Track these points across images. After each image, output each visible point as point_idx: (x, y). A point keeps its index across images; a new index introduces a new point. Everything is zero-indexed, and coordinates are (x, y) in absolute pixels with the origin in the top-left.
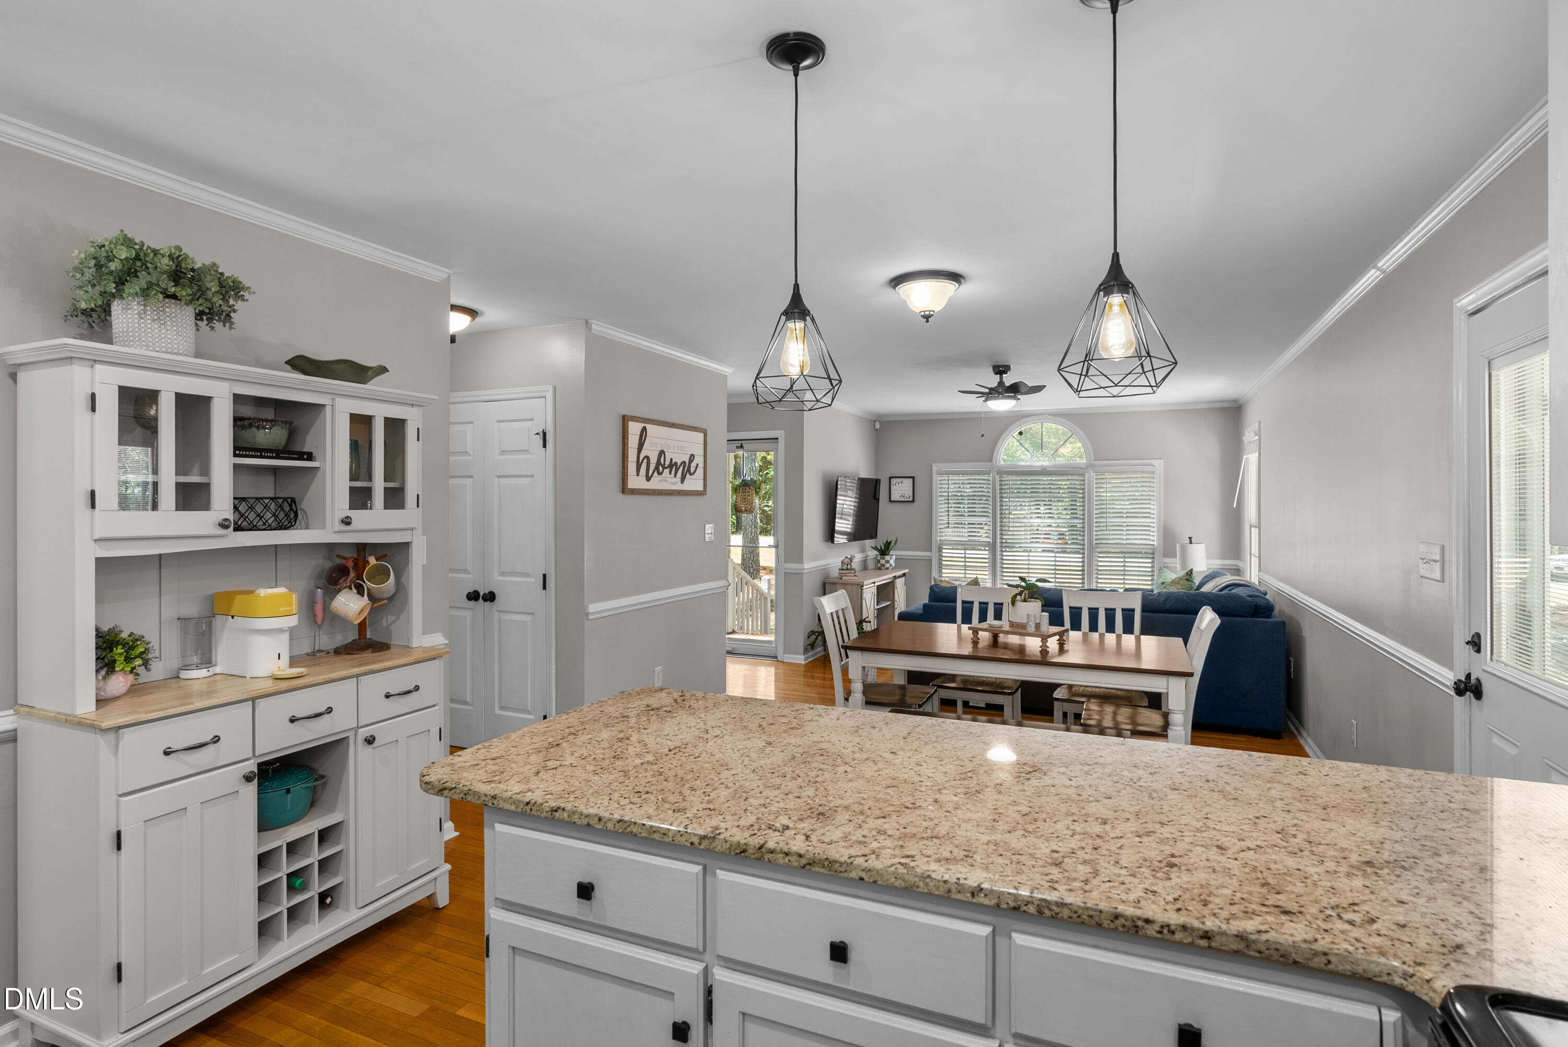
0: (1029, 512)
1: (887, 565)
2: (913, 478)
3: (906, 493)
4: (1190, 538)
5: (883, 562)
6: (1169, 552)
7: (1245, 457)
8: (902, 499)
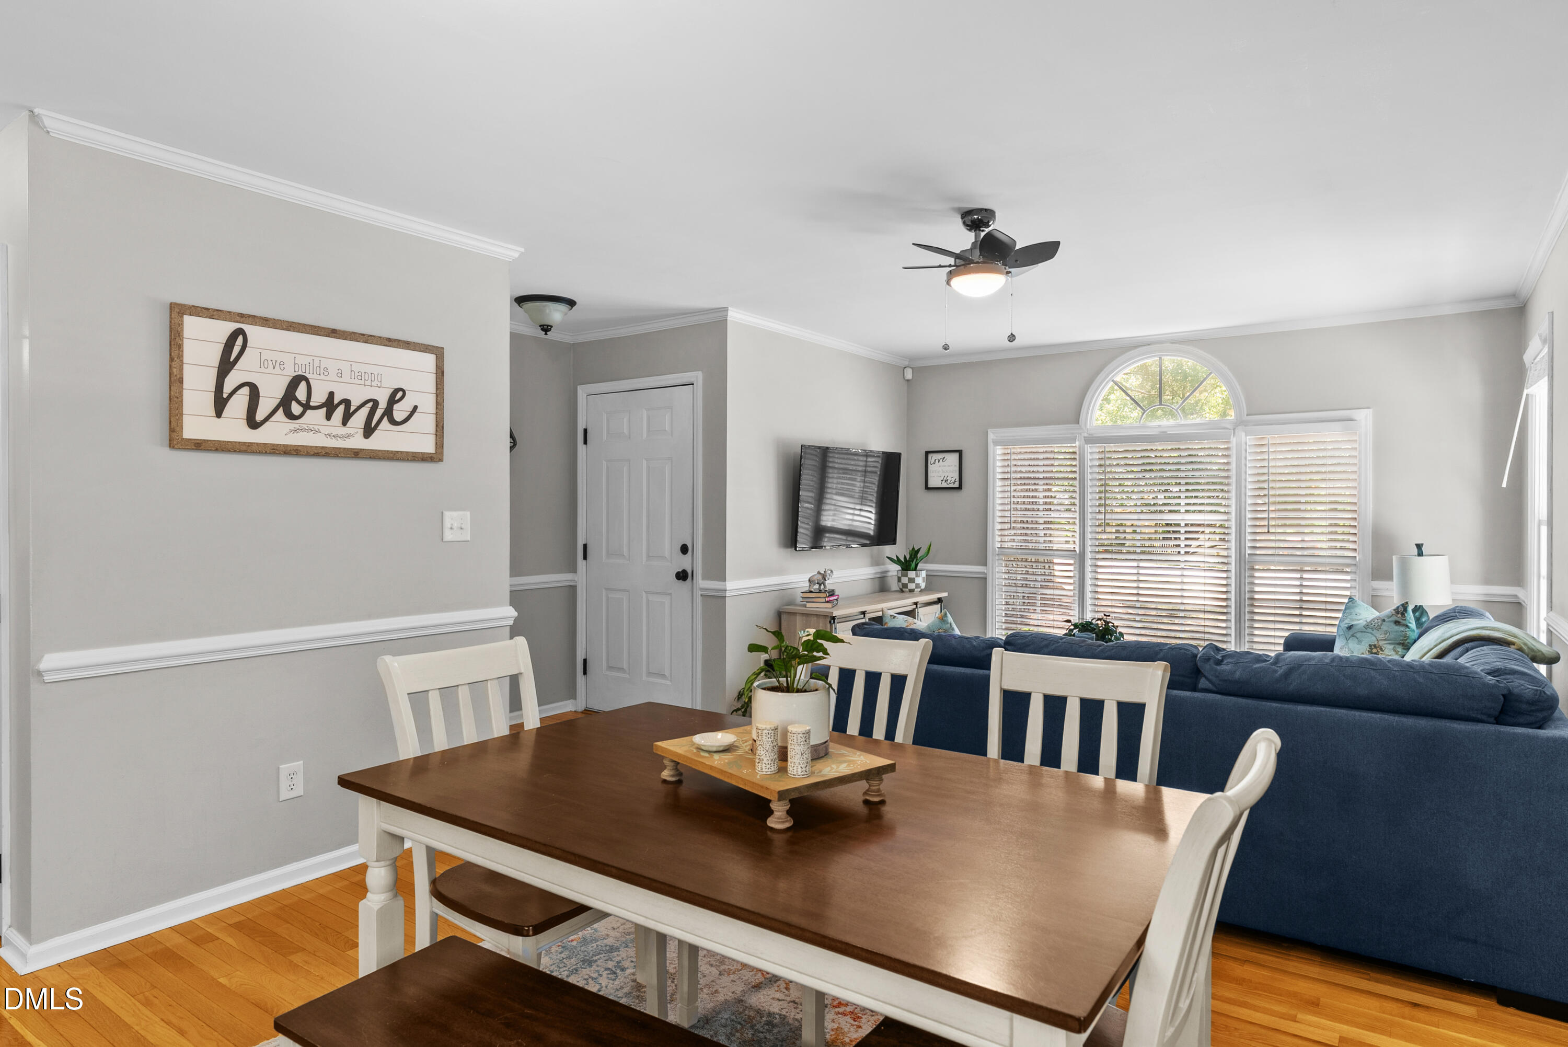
0: (1139, 503)
1: (912, 586)
2: (960, 452)
3: (951, 475)
4: (1419, 546)
5: (905, 580)
6: (1381, 572)
7: (1526, 392)
8: (944, 485)
